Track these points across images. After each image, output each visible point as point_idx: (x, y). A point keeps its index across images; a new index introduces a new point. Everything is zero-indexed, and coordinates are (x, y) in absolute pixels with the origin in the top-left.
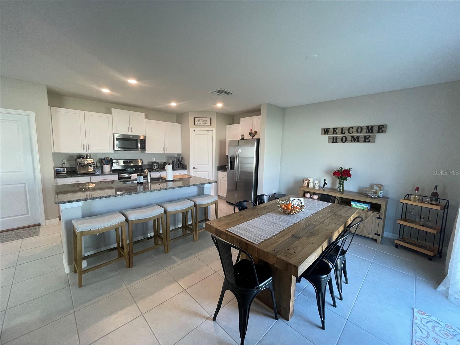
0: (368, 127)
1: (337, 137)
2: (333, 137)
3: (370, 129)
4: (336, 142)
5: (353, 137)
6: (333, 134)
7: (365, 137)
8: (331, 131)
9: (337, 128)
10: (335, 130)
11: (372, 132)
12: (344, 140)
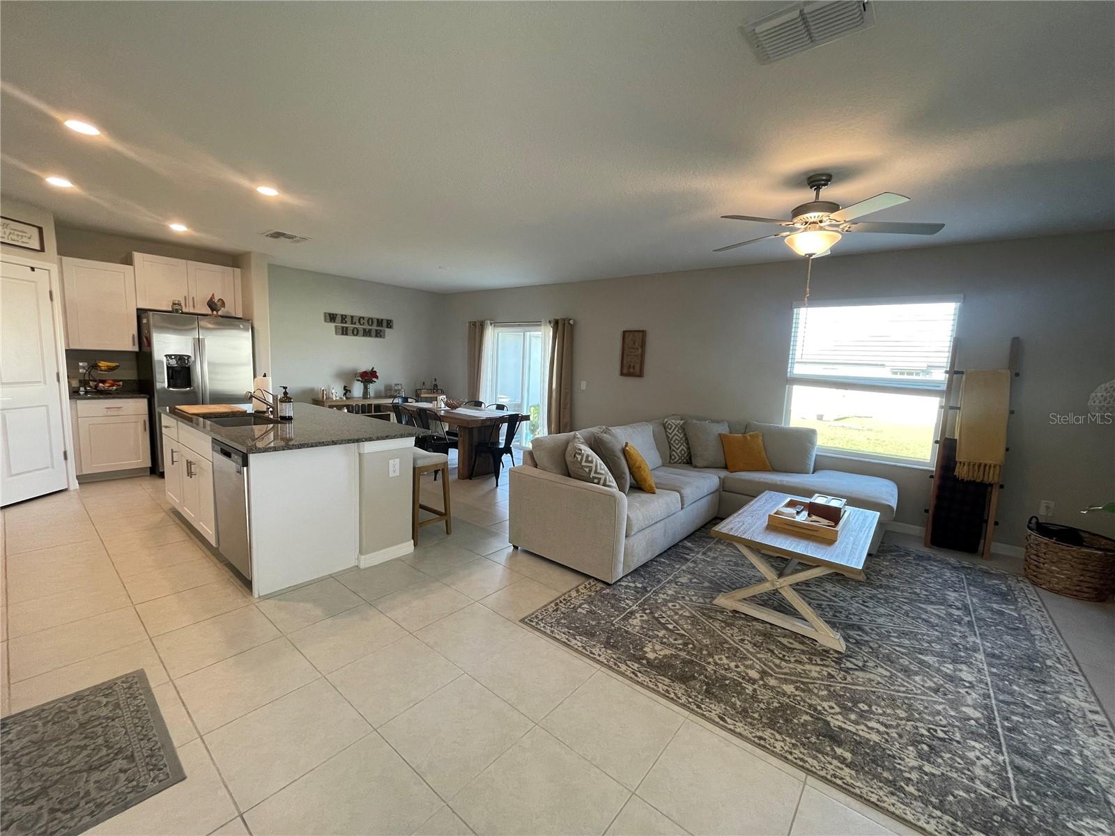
0: (378, 320)
1: (347, 328)
2: (343, 328)
3: (380, 322)
4: (347, 334)
5: (364, 330)
6: (342, 322)
7: (377, 330)
8: (339, 318)
9: (346, 316)
10: (344, 318)
11: (382, 326)
12: (355, 333)
